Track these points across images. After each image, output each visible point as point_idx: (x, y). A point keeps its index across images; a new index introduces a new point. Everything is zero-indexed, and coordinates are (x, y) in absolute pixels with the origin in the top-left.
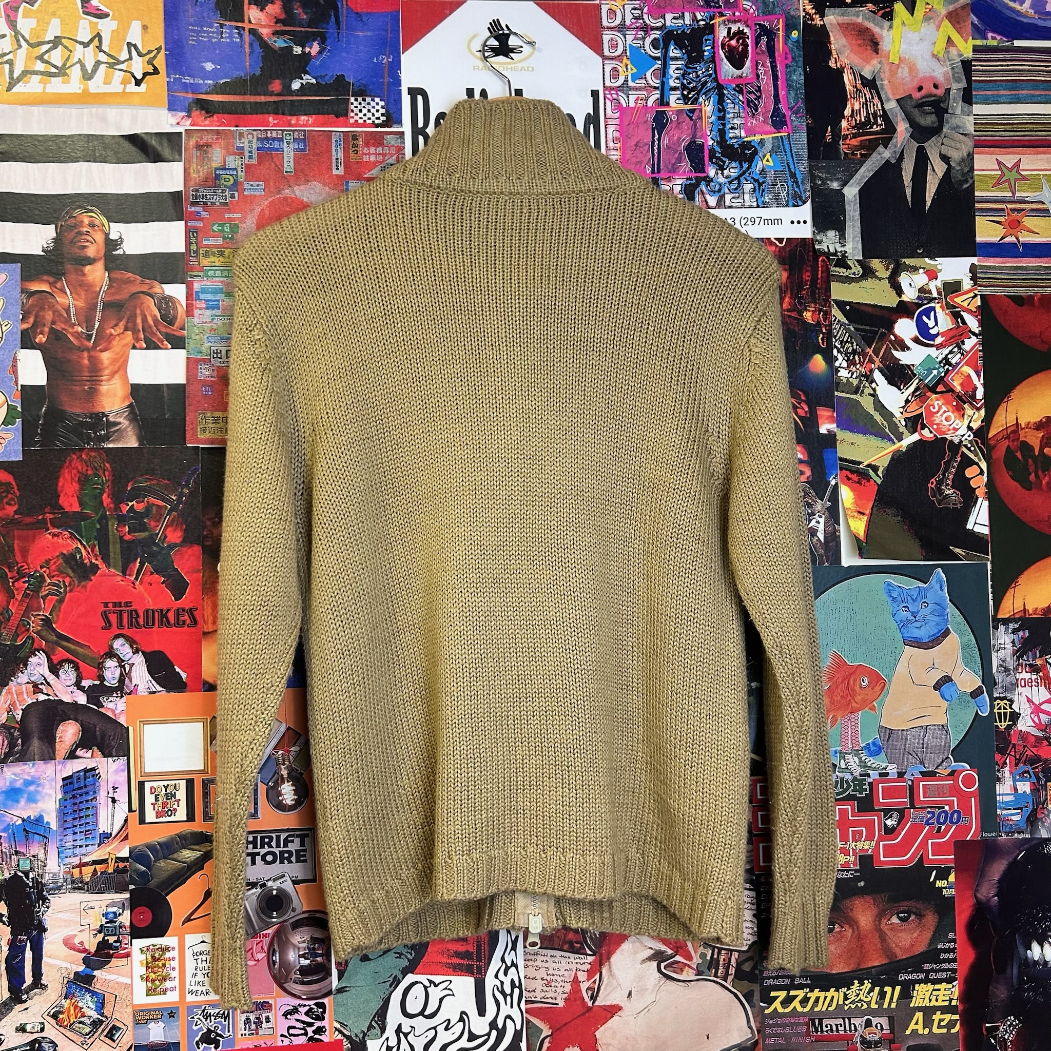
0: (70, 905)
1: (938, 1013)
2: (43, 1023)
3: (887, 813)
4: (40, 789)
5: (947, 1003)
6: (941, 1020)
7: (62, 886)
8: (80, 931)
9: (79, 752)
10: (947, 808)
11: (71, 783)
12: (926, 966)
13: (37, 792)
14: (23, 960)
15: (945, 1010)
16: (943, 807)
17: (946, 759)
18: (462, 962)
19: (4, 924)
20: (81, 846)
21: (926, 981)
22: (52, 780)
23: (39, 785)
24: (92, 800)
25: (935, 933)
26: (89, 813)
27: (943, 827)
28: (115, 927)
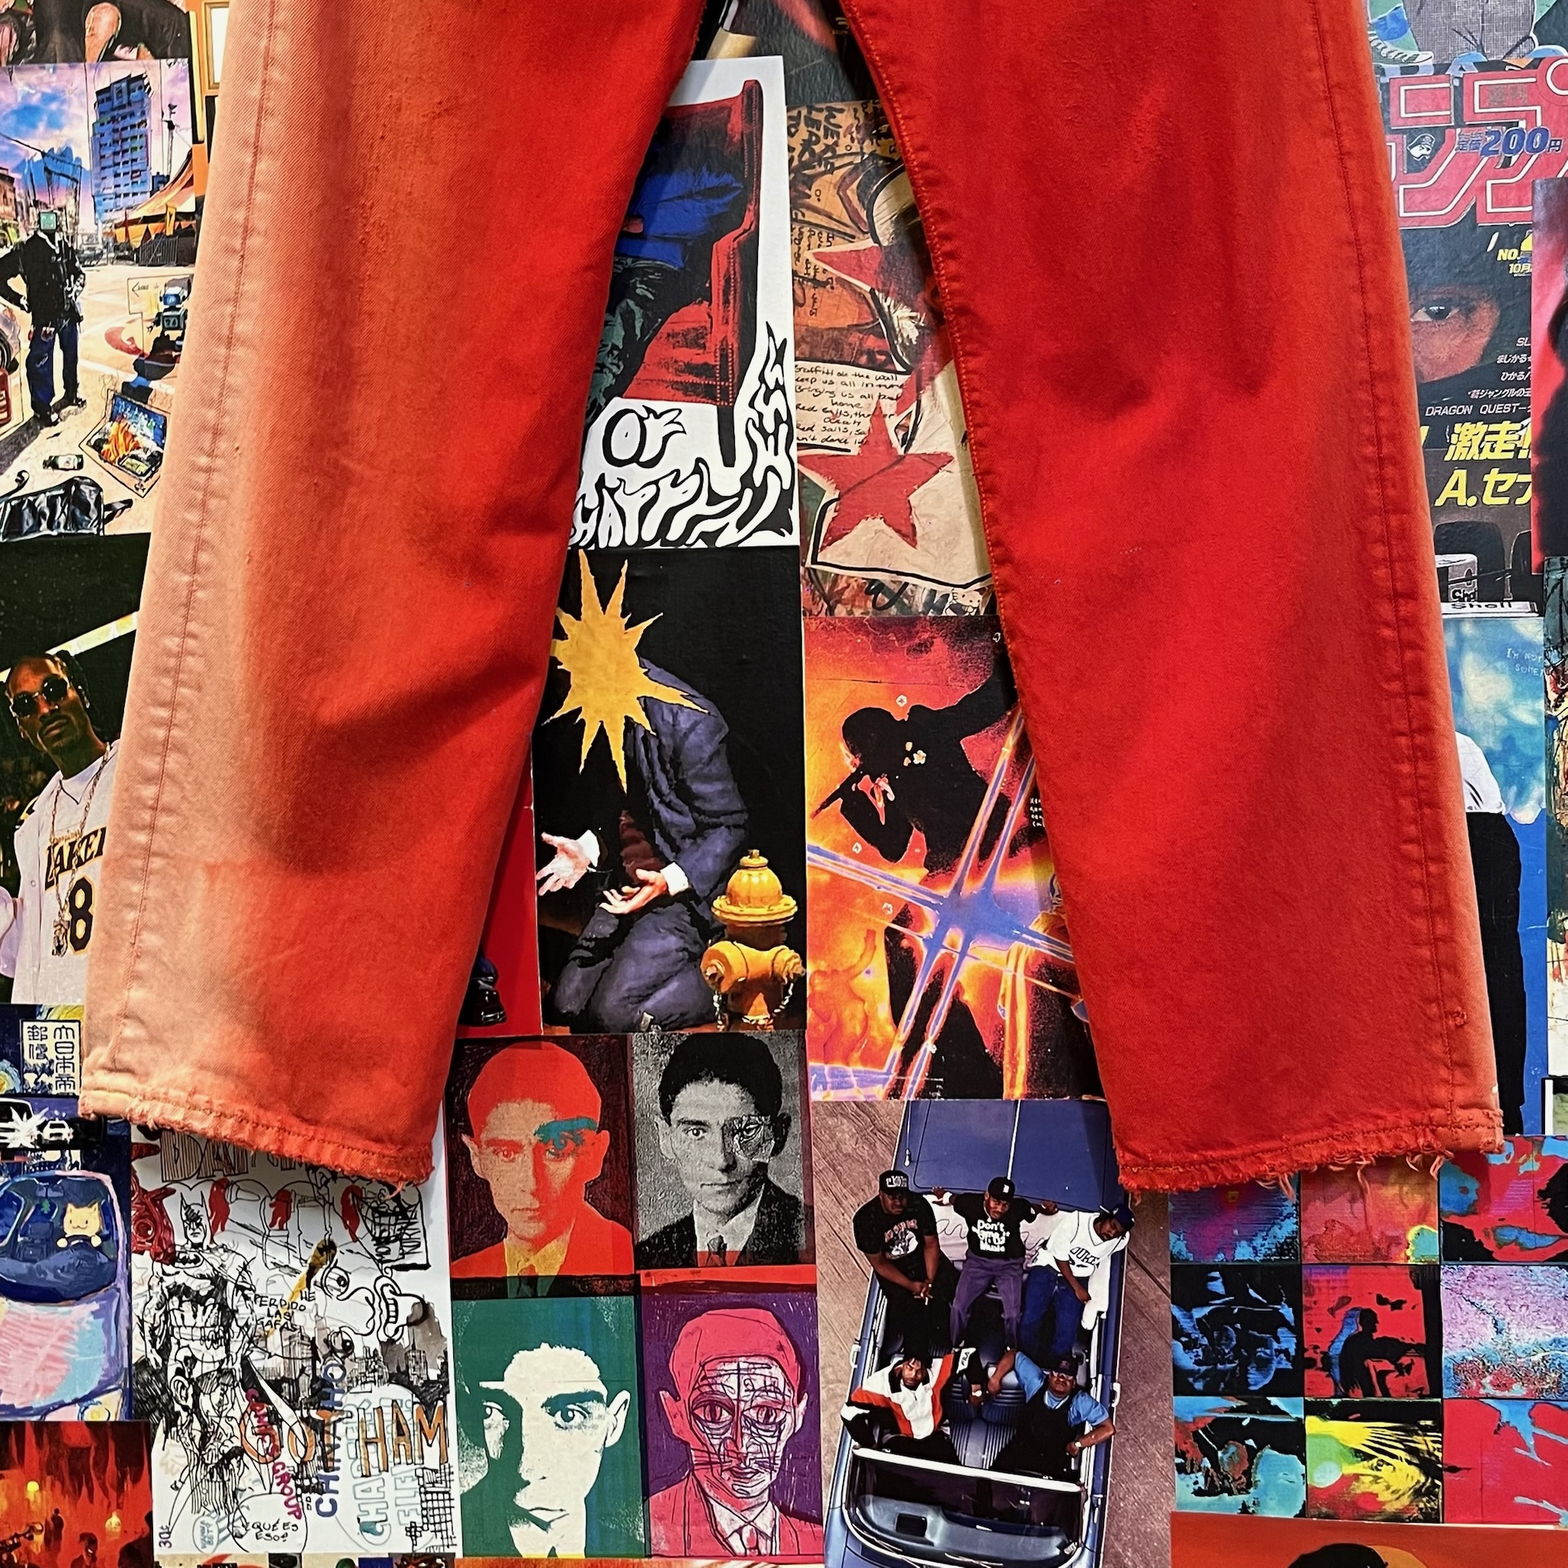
0: (114, 283)
1: (1495, 471)
2: (80, 456)
3: (1413, 135)
4: (65, 107)
5: (1511, 455)
6: (1498, 484)
7: (102, 253)
8: (130, 322)
9: (119, 52)
10: (1522, 124)
11: (109, 99)
12: (1475, 394)
13: (61, 112)
14: (50, 362)
15: (1506, 466)
16: (1517, 124)
17: (1524, 39)
18: (697, 380)
19: (22, 308)
20: (126, 195)
21: (1474, 419)
22: (81, 94)
23: (63, 102)
24: (139, 125)
25: (1493, 337)
26: (138, 143)
27: (1514, 158)
28: (178, 317)
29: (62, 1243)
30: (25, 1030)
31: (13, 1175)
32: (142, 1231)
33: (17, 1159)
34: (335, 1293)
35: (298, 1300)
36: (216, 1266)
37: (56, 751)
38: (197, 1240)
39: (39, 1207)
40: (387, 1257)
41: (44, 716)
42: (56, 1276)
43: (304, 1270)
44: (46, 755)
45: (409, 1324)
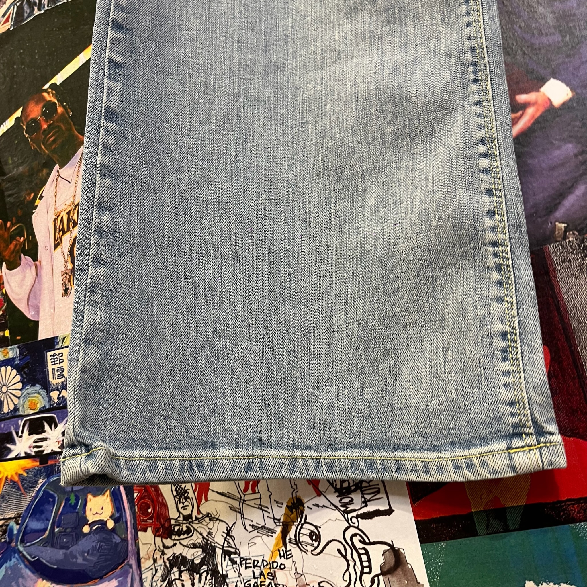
29: (86, 529)
30: (49, 358)
31: (48, 476)
32: (144, 510)
33: (50, 462)
34: (310, 548)
35: (278, 559)
36: (205, 534)
37: (54, 151)
38: (186, 513)
39: (68, 500)
40: (351, 507)
41: (45, 130)
42: (84, 559)
43: (279, 529)
44: (48, 155)
45: (383, 573)
